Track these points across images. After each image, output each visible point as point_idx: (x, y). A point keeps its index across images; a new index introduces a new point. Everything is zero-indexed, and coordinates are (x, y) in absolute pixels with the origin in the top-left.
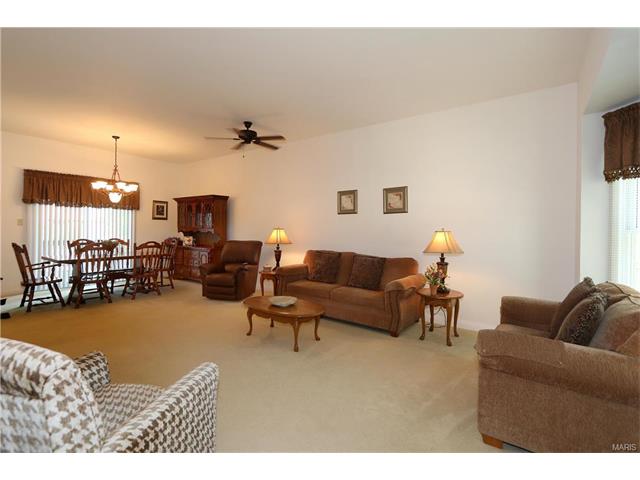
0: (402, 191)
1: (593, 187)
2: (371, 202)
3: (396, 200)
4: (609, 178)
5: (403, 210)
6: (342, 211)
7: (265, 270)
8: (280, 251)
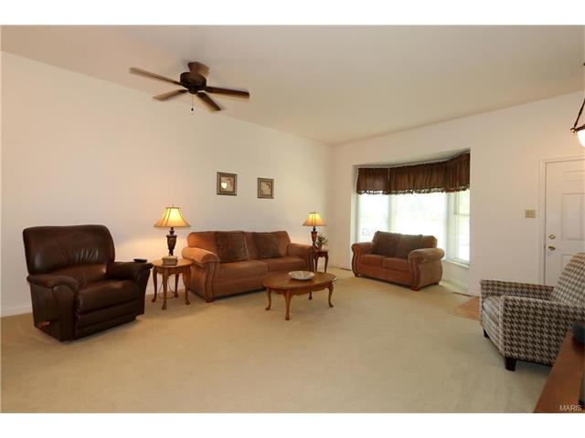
0: (270, 183)
1: (354, 195)
2: (247, 186)
3: (266, 188)
4: (359, 191)
5: (271, 196)
6: (221, 192)
7: (168, 263)
8: (175, 237)
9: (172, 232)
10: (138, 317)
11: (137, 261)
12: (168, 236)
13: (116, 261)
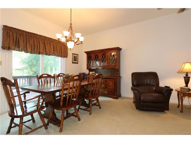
7: (183, 90)
8: (189, 78)
9: (187, 75)
10: (166, 111)
11: (166, 87)
12: (184, 77)
13: (160, 86)
